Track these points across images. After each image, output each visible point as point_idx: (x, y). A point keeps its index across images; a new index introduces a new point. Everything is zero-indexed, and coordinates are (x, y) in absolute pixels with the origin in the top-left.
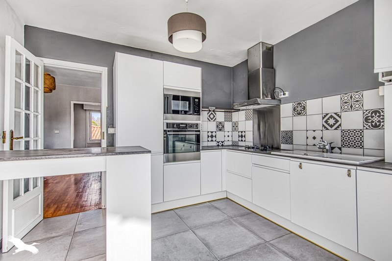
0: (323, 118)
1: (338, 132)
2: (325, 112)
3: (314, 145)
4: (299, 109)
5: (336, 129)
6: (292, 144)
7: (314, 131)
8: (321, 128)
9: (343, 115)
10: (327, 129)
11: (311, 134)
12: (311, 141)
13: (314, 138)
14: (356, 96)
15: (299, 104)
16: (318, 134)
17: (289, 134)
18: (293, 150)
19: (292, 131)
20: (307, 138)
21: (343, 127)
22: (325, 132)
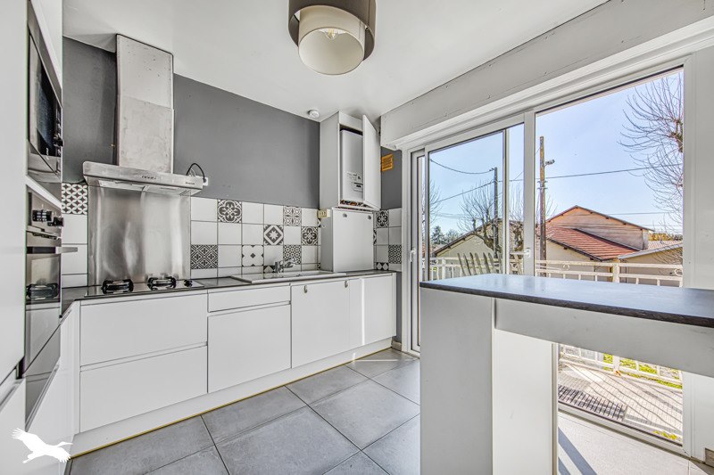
0: (265, 230)
1: (281, 247)
2: (267, 222)
3: (253, 265)
4: (230, 211)
5: (278, 244)
6: (216, 267)
7: (253, 246)
8: (261, 242)
9: (285, 228)
10: (269, 244)
11: (248, 251)
12: (248, 261)
13: (253, 256)
14: (296, 211)
15: (230, 204)
16: (258, 251)
17: (211, 251)
18: (217, 278)
19: (216, 246)
20: (243, 256)
21: (285, 243)
22: (266, 247)
